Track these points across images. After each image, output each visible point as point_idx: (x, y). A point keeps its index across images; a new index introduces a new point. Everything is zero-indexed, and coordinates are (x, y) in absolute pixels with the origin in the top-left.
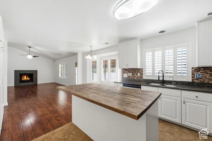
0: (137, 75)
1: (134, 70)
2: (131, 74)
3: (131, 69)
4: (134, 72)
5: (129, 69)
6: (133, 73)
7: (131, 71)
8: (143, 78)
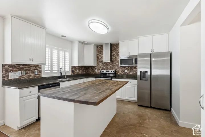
0: (34, 73)
1: (29, 67)
2: (25, 72)
3: (24, 65)
4: (28, 69)
5: (19, 65)
6: (27, 71)
7: (23, 68)
8: (41, 76)
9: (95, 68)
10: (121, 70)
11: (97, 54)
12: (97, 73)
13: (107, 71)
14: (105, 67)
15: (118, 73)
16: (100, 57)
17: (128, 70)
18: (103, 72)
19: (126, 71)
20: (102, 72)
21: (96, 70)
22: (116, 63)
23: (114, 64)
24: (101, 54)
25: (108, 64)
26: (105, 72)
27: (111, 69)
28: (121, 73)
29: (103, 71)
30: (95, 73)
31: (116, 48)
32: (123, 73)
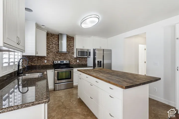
9: (45, 59)
10: (74, 61)
11: (47, 43)
12: (47, 64)
13: (61, 62)
14: (57, 57)
15: (71, 63)
16: (51, 47)
17: (79, 60)
18: (57, 63)
19: (78, 61)
20: (55, 63)
21: (46, 61)
22: (69, 54)
23: (67, 55)
24: (52, 43)
25: (61, 55)
26: (59, 62)
27: (65, 59)
28: (74, 63)
29: (56, 61)
30: (44, 64)
31: (69, 40)
32: (76, 63)
